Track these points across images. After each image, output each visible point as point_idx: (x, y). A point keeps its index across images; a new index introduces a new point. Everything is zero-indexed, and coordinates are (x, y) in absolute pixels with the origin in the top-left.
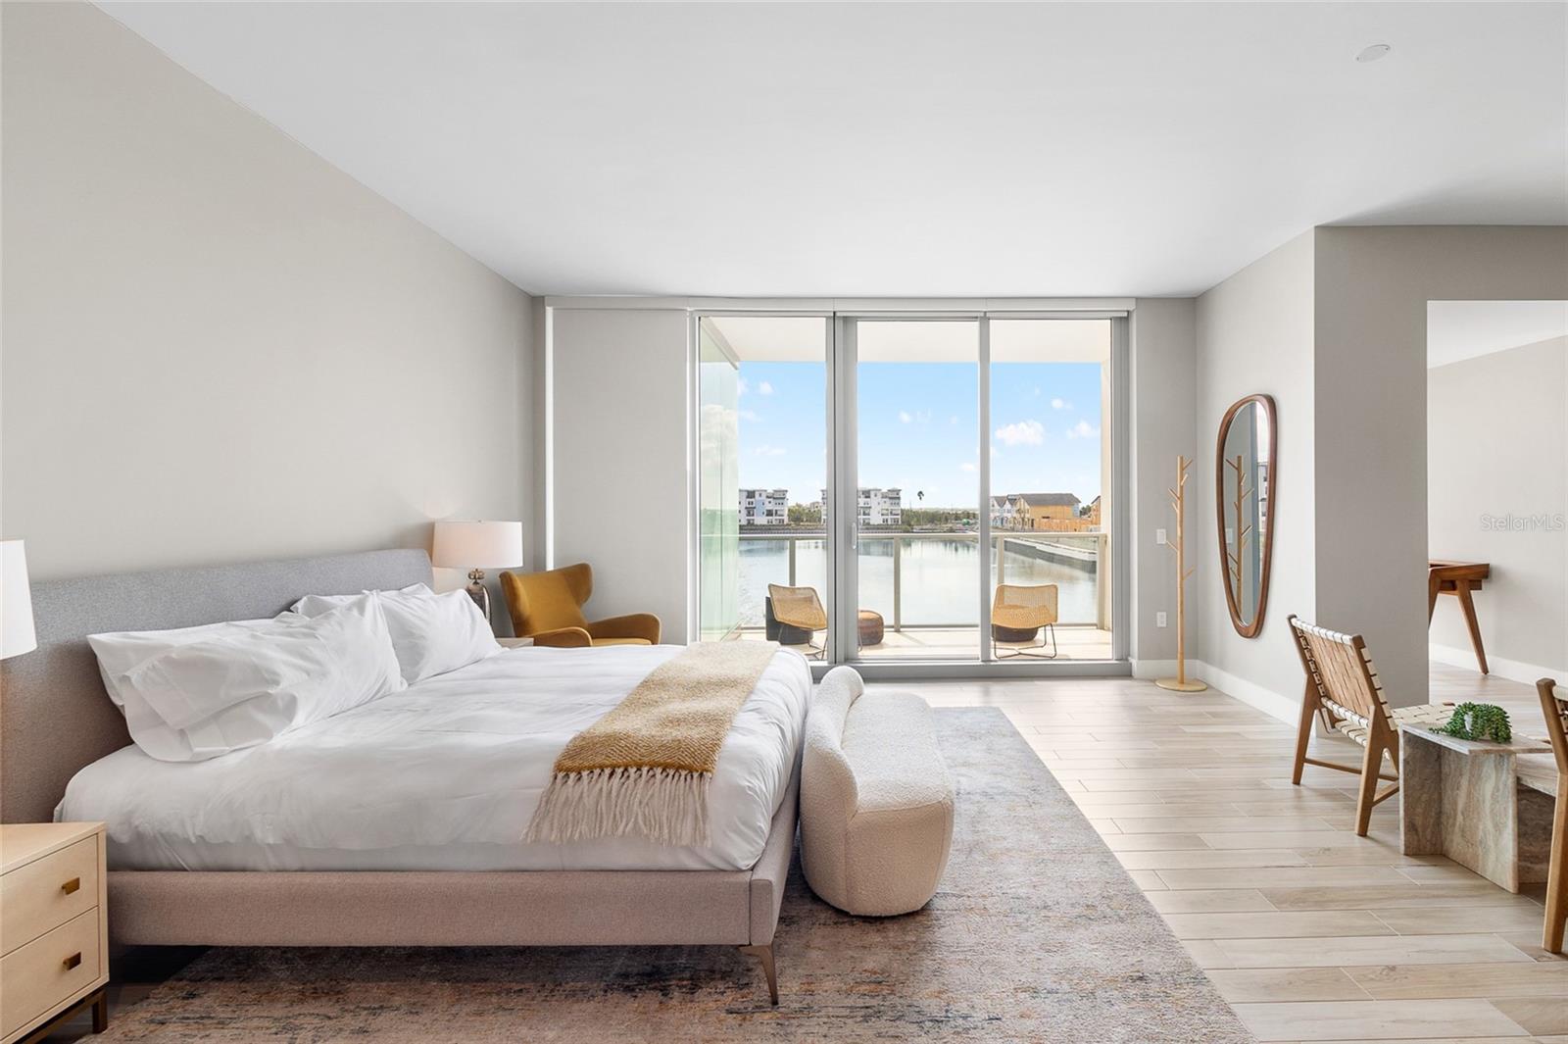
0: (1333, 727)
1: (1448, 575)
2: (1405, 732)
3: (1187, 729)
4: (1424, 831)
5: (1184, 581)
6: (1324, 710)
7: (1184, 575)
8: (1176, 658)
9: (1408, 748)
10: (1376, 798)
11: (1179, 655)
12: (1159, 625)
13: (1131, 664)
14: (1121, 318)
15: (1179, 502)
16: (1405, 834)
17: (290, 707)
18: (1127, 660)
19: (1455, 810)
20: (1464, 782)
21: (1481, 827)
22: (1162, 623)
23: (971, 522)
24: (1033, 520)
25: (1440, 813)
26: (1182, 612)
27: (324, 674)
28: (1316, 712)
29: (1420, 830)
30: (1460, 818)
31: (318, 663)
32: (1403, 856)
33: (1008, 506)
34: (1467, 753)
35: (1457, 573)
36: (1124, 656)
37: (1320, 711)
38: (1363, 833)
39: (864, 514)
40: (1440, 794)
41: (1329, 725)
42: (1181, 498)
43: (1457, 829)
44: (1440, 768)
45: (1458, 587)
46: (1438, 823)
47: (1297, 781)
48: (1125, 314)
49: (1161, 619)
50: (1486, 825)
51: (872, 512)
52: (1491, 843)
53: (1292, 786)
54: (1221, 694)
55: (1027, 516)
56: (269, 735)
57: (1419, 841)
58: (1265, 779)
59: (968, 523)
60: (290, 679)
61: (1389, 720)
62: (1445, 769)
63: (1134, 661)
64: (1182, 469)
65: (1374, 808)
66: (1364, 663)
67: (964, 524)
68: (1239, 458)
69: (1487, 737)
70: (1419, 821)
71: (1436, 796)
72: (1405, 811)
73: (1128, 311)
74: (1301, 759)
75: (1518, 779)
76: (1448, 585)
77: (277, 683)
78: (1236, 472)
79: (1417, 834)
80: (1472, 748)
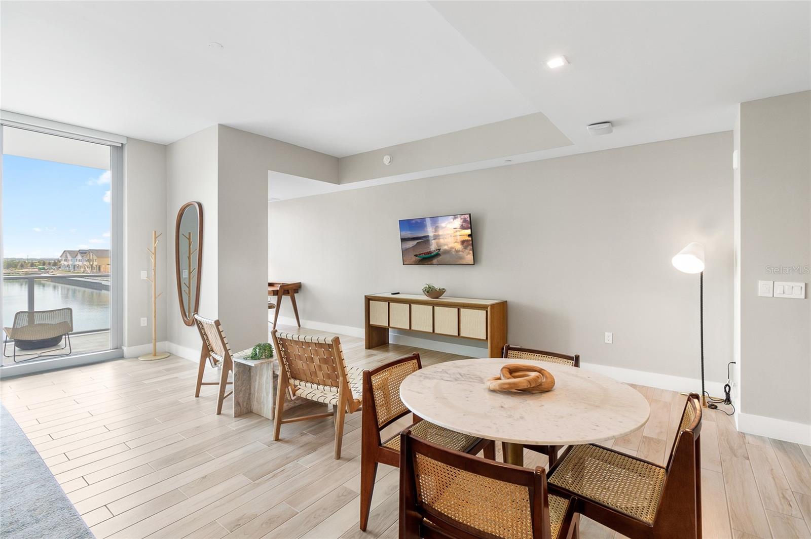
0: (215, 365)
1: (286, 288)
2: (235, 361)
3: (146, 382)
4: (243, 405)
5: (157, 300)
6: (211, 357)
7: (157, 296)
8: (152, 343)
9: (236, 369)
10: (225, 395)
11: (153, 341)
12: (142, 325)
13: (123, 350)
14: (117, 147)
15: (153, 256)
16: (235, 407)
18: (121, 348)
19: (255, 391)
20: (258, 378)
21: (262, 395)
22: (144, 324)
23: (46, 268)
24: (100, 266)
25: (250, 394)
26: (155, 317)
28: (208, 359)
29: (241, 404)
30: (256, 394)
32: (234, 418)
33: (79, 257)
34: (254, 366)
35: (289, 287)
36: (118, 347)
37: (209, 358)
38: (219, 413)
40: (250, 385)
41: (213, 364)
42: (155, 254)
43: (255, 399)
44: (250, 374)
45: (290, 293)
46: (249, 399)
47: (197, 396)
48: (120, 145)
49: (144, 322)
50: (264, 394)
52: (265, 402)
53: (195, 399)
54: (177, 357)
55: (95, 263)
57: (241, 409)
58: (181, 398)
59: (44, 269)
61: (231, 357)
62: (252, 374)
63: (125, 349)
64: (156, 238)
65: (224, 400)
66: (220, 333)
67: (40, 269)
68: (190, 233)
69: (264, 357)
70: (241, 400)
71: (248, 386)
72: (235, 398)
73: (122, 144)
74: (200, 383)
75: (274, 372)
76: (287, 292)
78: (188, 240)
79: (240, 407)
80: (255, 363)
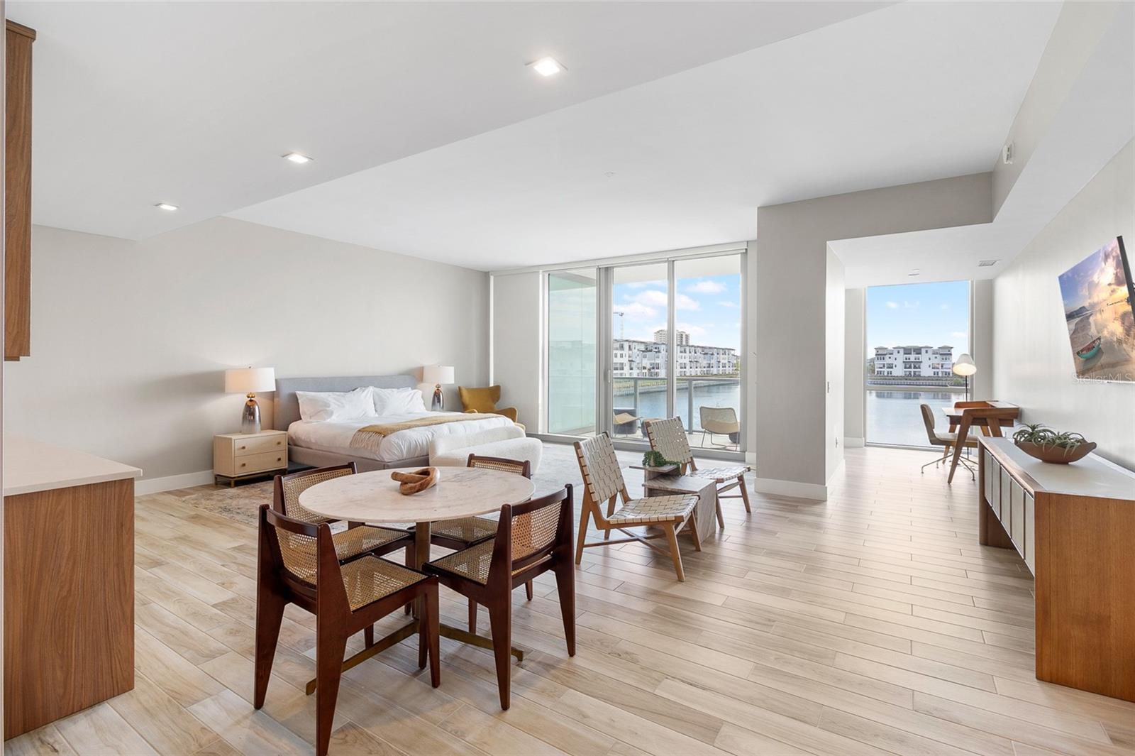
1: (978, 414)
17: (332, 413)
27: (344, 407)
31: (342, 404)
35: (988, 413)
39: (915, 367)
45: (989, 423)
48: (744, 251)
51: (922, 365)
56: (325, 420)
60: (333, 407)
76: (980, 422)
77: (329, 407)
